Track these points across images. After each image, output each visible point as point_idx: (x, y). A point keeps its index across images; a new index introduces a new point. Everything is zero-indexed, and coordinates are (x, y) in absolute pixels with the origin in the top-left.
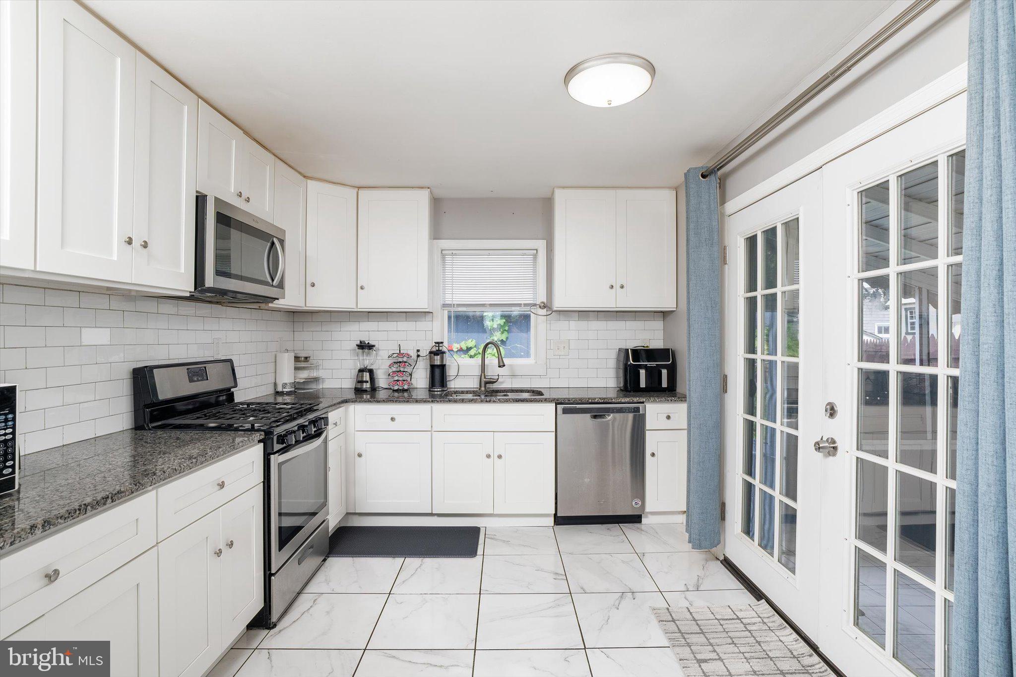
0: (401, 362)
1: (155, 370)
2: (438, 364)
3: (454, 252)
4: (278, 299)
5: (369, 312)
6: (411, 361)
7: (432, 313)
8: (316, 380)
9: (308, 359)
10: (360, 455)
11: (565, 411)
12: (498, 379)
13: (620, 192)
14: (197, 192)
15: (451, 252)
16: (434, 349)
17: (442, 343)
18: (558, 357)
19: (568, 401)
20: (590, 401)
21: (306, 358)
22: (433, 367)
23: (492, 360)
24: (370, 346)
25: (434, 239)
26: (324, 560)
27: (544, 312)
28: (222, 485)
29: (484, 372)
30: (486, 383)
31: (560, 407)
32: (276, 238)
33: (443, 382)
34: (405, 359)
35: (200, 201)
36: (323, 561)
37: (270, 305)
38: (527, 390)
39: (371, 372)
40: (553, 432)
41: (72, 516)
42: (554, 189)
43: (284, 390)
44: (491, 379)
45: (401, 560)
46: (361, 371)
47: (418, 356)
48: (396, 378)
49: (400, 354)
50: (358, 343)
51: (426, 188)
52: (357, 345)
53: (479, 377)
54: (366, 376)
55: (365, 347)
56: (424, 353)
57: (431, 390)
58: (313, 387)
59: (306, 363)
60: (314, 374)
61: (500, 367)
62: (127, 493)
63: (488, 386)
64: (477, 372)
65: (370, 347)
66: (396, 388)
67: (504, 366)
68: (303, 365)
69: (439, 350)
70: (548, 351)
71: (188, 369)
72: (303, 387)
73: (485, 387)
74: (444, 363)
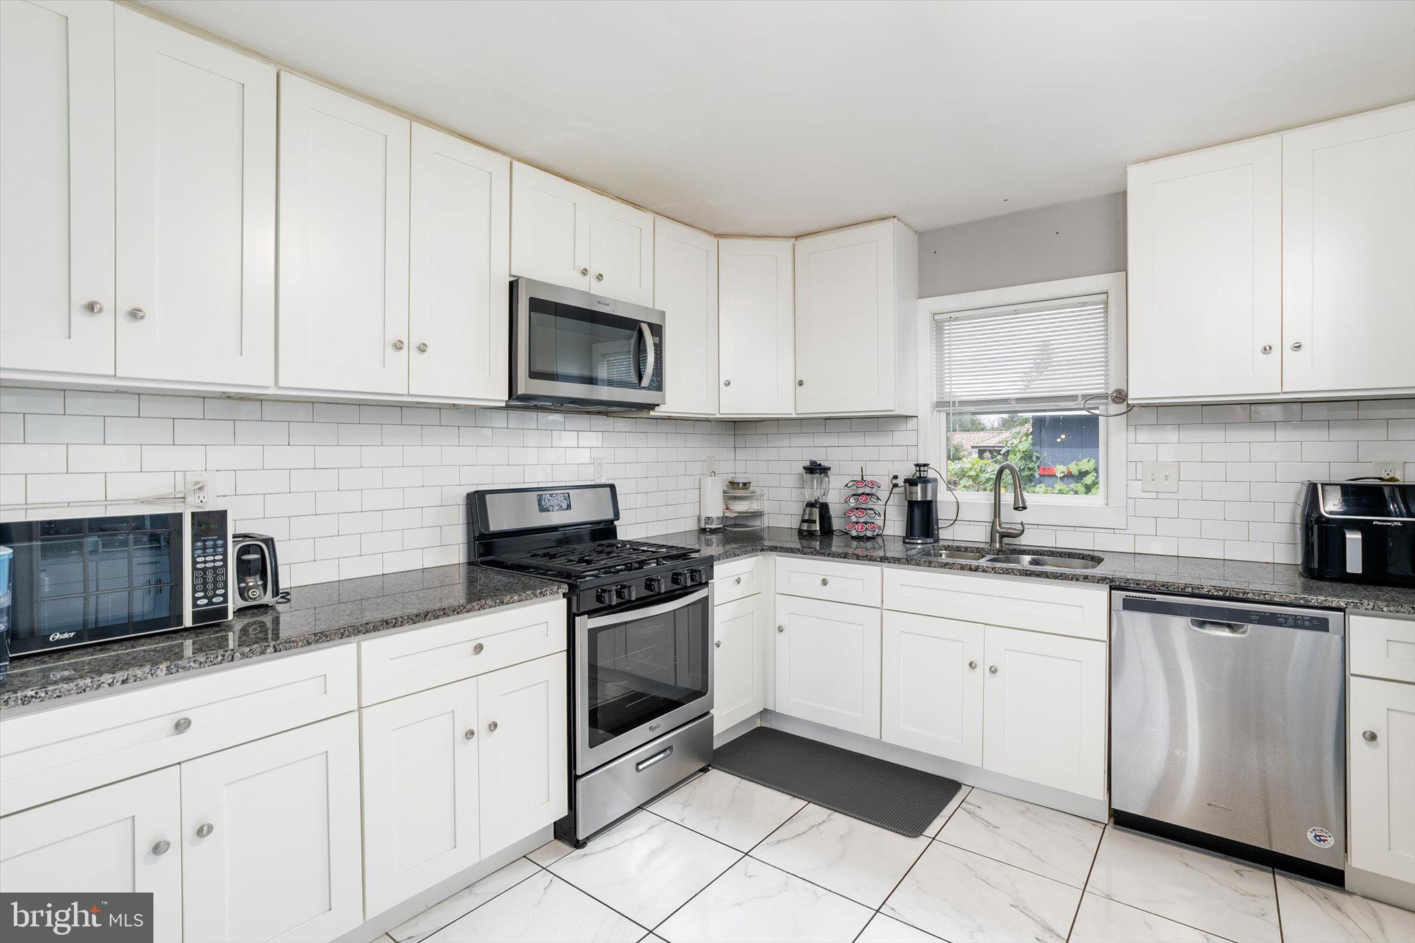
0: (864, 494)
1: (488, 497)
2: (919, 499)
3: (953, 315)
4: (658, 405)
5: (826, 419)
7: (917, 417)
8: (757, 515)
9: (748, 485)
10: (781, 630)
11: (1129, 605)
12: (1023, 531)
13: (1289, 136)
14: (511, 276)
15: (948, 316)
16: (916, 475)
17: (925, 465)
18: (1154, 495)
19: (1137, 586)
20: (1190, 590)
21: (745, 484)
22: (912, 504)
23: (1007, 497)
24: (822, 469)
25: (920, 297)
26: (704, 770)
27: (1114, 408)
28: (479, 648)
29: (999, 517)
30: (1003, 536)
31: (1119, 596)
32: (645, 322)
33: (930, 529)
34: (867, 490)
35: (513, 286)
36: (701, 770)
37: (652, 413)
38: (1080, 554)
39: (823, 507)
40: (1104, 641)
41: (211, 662)
42: (1126, 167)
43: (707, 526)
44: (1010, 529)
45: (804, 803)
46: (811, 505)
47: (895, 486)
48: (854, 519)
49: (864, 482)
50: (808, 464)
51: (890, 217)
52: (805, 468)
53: (991, 524)
54: (816, 512)
55: (816, 469)
56: (901, 481)
57: (907, 541)
58: (757, 524)
59: (745, 491)
60: (754, 506)
61: (1016, 509)
62: (300, 644)
63: (1006, 540)
64: (987, 516)
66: (854, 533)
67: (1025, 508)
68: (739, 493)
69: (920, 477)
70: (1131, 483)
71: (538, 495)
72: (743, 523)
73: (1001, 542)
74: (929, 498)
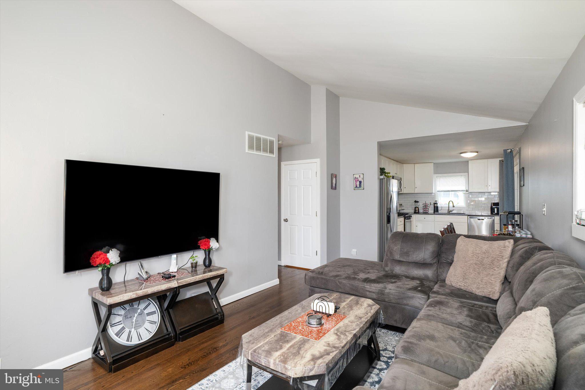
0: (426, 206)
6: (429, 206)
7: (434, 193)
10: (417, 226)
11: (470, 218)
12: (453, 210)
16: (435, 202)
17: (437, 201)
19: (471, 215)
21: (401, 204)
22: (435, 207)
27: (467, 193)
29: (449, 209)
30: (450, 211)
33: (437, 211)
39: (418, 208)
40: (467, 223)
46: (415, 207)
47: (430, 204)
48: (425, 210)
49: (425, 204)
51: (432, 163)
52: (414, 201)
54: (417, 209)
55: (416, 202)
56: (432, 203)
57: (434, 212)
64: (447, 208)
65: (418, 202)
67: (454, 207)
74: (438, 206)
